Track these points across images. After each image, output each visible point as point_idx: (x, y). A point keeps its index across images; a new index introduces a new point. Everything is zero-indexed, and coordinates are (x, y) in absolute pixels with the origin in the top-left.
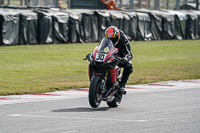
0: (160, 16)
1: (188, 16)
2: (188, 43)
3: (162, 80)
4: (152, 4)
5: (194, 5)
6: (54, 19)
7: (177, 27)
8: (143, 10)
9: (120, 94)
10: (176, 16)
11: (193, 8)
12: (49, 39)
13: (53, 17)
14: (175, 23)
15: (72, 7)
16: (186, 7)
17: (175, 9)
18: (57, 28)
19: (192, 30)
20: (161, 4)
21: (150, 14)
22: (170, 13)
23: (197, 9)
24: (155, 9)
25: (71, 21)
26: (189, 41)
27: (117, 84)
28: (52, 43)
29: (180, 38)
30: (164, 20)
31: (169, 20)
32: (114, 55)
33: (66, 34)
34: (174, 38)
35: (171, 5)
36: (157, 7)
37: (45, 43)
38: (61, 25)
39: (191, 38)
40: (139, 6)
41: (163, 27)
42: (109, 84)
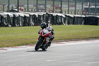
1: (14, 15)
2: (14, 28)
7: (8, 20)
10: (8, 15)
11: (16, 12)
14: (8, 18)
16: (13, 11)
17: (7, 12)
19: (16, 22)
23: (18, 12)
26: (15, 27)
29: (10, 26)
30: (2, 17)
31: (5, 17)
34: (7, 26)
35: (5, 9)
39: (15, 26)
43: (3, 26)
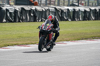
0: (60, 9)
1: (74, 9)
3: (61, 41)
4: (56, 3)
5: (77, 4)
6: (7, 10)
7: (68, 15)
8: (52, 6)
9: (52, 45)
10: (68, 9)
11: (76, 6)
12: (4, 20)
13: (6, 9)
14: (68, 13)
15: (16, 4)
16: (73, 5)
17: (68, 6)
18: (8, 15)
19: (76, 16)
20: (61, 3)
21: (55, 8)
22: (65, 8)
23: (78, 6)
24: (58, 6)
25: (16, 11)
26: (74, 22)
27: (51, 40)
28: (6, 22)
29: (70, 20)
30: (62, 11)
31: (65, 11)
32: (51, 27)
33: (13, 18)
34: (67, 20)
35: (65, 4)
36: (59, 5)
37: (2, 22)
38: (10, 13)
39: (75, 20)
40: (50, 4)
41: (62, 15)
42: (48, 41)
43: (63, 21)
